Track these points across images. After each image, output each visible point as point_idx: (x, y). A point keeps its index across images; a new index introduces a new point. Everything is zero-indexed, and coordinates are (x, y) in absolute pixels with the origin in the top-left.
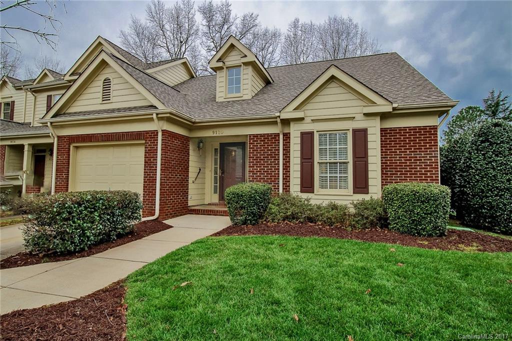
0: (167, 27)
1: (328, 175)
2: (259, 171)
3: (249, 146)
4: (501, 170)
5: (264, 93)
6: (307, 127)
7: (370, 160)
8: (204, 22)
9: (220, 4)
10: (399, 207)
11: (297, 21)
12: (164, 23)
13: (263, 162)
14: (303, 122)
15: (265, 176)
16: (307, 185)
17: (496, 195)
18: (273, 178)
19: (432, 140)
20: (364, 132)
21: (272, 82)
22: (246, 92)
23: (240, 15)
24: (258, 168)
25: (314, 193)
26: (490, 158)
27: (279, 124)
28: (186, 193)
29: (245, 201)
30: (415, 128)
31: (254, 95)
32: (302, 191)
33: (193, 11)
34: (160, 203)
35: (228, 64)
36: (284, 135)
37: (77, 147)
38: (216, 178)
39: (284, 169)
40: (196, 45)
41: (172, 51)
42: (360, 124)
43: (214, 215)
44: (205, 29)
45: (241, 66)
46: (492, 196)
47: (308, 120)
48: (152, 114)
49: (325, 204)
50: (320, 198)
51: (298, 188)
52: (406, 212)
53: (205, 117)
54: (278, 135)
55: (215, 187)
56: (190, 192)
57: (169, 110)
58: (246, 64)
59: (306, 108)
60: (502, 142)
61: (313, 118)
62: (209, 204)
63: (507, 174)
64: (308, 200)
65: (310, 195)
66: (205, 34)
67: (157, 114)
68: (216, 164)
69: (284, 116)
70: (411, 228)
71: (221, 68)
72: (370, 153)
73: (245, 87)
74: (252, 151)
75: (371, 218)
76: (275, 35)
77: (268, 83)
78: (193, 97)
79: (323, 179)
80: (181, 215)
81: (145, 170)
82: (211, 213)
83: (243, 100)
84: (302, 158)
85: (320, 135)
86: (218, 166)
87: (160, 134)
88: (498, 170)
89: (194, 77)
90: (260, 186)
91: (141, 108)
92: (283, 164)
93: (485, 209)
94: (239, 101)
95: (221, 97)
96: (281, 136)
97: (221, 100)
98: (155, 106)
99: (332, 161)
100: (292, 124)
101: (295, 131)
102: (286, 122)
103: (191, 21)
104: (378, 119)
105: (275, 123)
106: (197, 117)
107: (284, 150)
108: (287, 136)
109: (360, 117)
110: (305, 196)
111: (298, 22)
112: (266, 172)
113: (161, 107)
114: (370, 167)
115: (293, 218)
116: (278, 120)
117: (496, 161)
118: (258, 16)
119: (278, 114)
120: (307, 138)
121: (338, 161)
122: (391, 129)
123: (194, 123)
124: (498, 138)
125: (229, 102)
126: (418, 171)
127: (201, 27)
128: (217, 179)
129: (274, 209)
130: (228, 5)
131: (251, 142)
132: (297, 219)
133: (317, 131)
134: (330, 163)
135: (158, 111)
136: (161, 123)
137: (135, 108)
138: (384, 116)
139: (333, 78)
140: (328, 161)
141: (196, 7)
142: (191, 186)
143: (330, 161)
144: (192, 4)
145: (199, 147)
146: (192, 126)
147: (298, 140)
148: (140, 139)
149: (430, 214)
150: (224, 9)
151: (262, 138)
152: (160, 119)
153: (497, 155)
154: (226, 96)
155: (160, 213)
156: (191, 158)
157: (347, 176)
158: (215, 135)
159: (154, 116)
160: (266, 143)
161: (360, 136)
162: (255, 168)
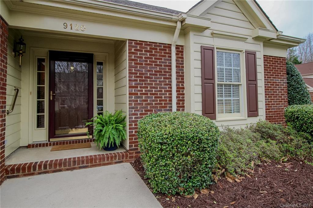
1: (224, 98)
2: (144, 94)
3: (129, 56)
13: (150, 81)
14: (203, 34)
15: (153, 101)
18: (163, 102)
20: (254, 54)
24: (144, 90)
25: (216, 119)
36: (176, 48)
42: (251, 47)
43: (68, 170)
54: (169, 46)
72: (258, 76)
74: (133, 64)
82: (63, 167)
84: (204, 77)
85: (217, 53)
96: (173, 49)
99: (228, 83)
100: (192, 35)
104: (262, 44)
108: (180, 50)
109: (250, 40)
112: (153, 94)
114: (259, 90)
116: (179, 25)
121: (233, 83)
131: (133, 51)
133: (217, 48)
134: (225, 85)
140: (225, 83)
151: (149, 47)
160: (154, 55)
162: (139, 89)
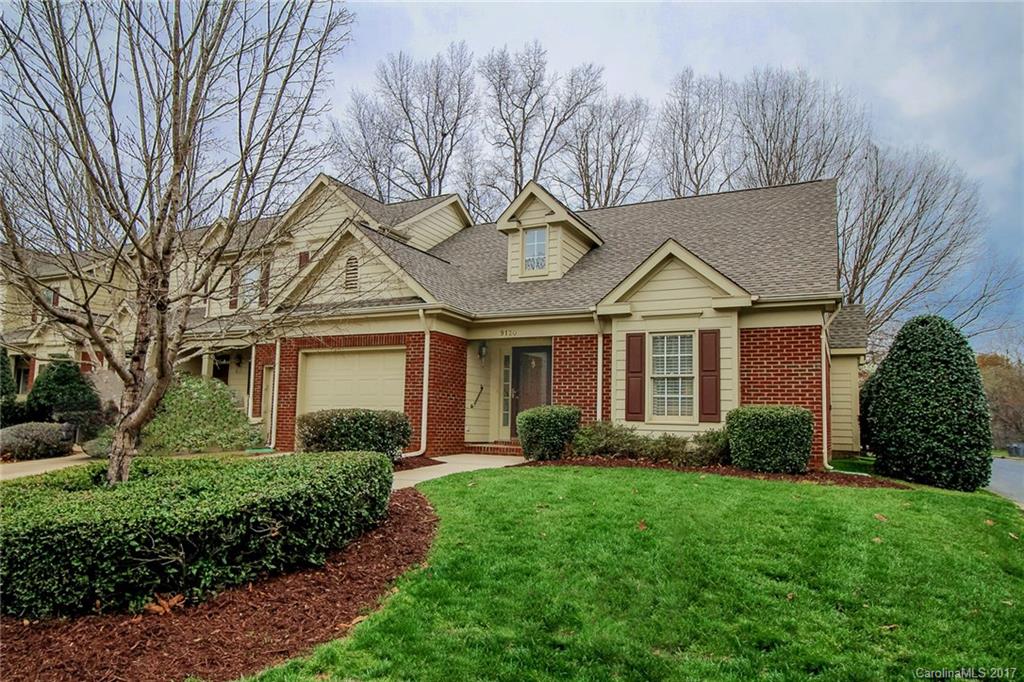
0: (416, 102)
1: (666, 396)
2: (568, 391)
3: (554, 353)
4: (915, 389)
5: (584, 268)
6: (635, 326)
7: (723, 374)
8: (491, 91)
9: (522, 51)
10: (740, 437)
11: (689, 73)
12: (410, 95)
13: (574, 377)
14: (632, 318)
15: (577, 398)
16: (635, 411)
17: (908, 426)
18: (588, 400)
19: (813, 346)
20: (716, 333)
21: (600, 243)
22: (552, 268)
23: (565, 73)
24: (567, 386)
25: (644, 421)
26: (904, 372)
27: (596, 322)
28: (461, 422)
29: (542, 428)
30: (789, 329)
31: (566, 270)
32: (627, 419)
33: (468, 71)
34: (428, 432)
35: (526, 223)
36: (603, 338)
37: (306, 354)
38: (506, 401)
39: (603, 387)
40: (475, 135)
41: (424, 150)
42: (710, 323)
43: (502, 455)
44: (494, 102)
45: (546, 227)
46: (902, 428)
47: (637, 316)
48: (418, 310)
49: (656, 436)
50: (652, 428)
51: (622, 414)
52: (747, 441)
53: (490, 308)
54: (595, 337)
55: (506, 416)
56: (468, 421)
57: (440, 305)
58: (553, 224)
59: (633, 299)
60: (923, 349)
61: (644, 314)
62: (496, 443)
63: (924, 396)
64: (632, 430)
65: (636, 424)
66: (491, 113)
67: (424, 310)
68: (506, 380)
69: (602, 310)
70: (754, 463)
71: (516, 230)
72: (723, 363)
73: (552, 260)
74: (557, 360)
75: (710, 451)
76: (638, 109)
77: (593, 246)
78: (471, 272)
79: (658, 402)
80: (455, 453)
81: (406, 386)
82: (499, 452)
83: (549, 281)
84: (629, 370)
85: (654, 338)
86: (510, 383)
87: (427, 337)
88: (913, 390)
89: (470, 226)
90: (564, 409)
91: (400, 301)
92: (603, 380)
93: (893, 446)
94: (541, 282)
95: (515, 274)
96: (600, 339)
97: (516, 280)
98: (421, 299)
99: (672, 375)
100: (614, 323)
101: (619, 333)
102: (606, 319)
103: (464, 90)
104: (735, 317)
105: (591, 320)
106: (479, 311)
107: (604, 359)
108: (607, 338)
109: (709, 312)
110: (630, 425)
111: (691, 76)
112: (578, 391)
113: (430, 301)
114: (723, 385)
115: (607, 453)
116: (595, 316)
117: (911, 376)
118: (603, 69)
119: (593, 309)
120: (635, 343)
121: (679, 375)
122: (756, 330)
123: (473, 319)
124: (919, 342)
125: (526, 283)
126: (793, 391)
127: (484, 99)
128: (507, 404)
129: (582, 440)
130: (539, 52)
131: (557, 347)
132: (613, 453)
133: (651, 333)
134: (668, 379)
135: (424, 306)
136: (429, 321)
137: (392, 300)
138: (742, 312)
139: (671, 257)
140: (665, 375)
141: (475, 63)
142: (469, 412)
143: (668, 376)
144: (468, 57)
145: (480, 354)
146: (470, 324)
147: (623, 346)
148: (399, 344)
149: (776, 444)
150: (532, 60)
151: (573, 342)
152: (428, 316)
153: (914, 368)
154: (522, 273)
155: (427, 447)
156: (469, 370)
157: (692, 398)
158: (504, 336)
159: (421, 312)
160: (579, 349)
161: (710, 341)
162: (563, 385)
